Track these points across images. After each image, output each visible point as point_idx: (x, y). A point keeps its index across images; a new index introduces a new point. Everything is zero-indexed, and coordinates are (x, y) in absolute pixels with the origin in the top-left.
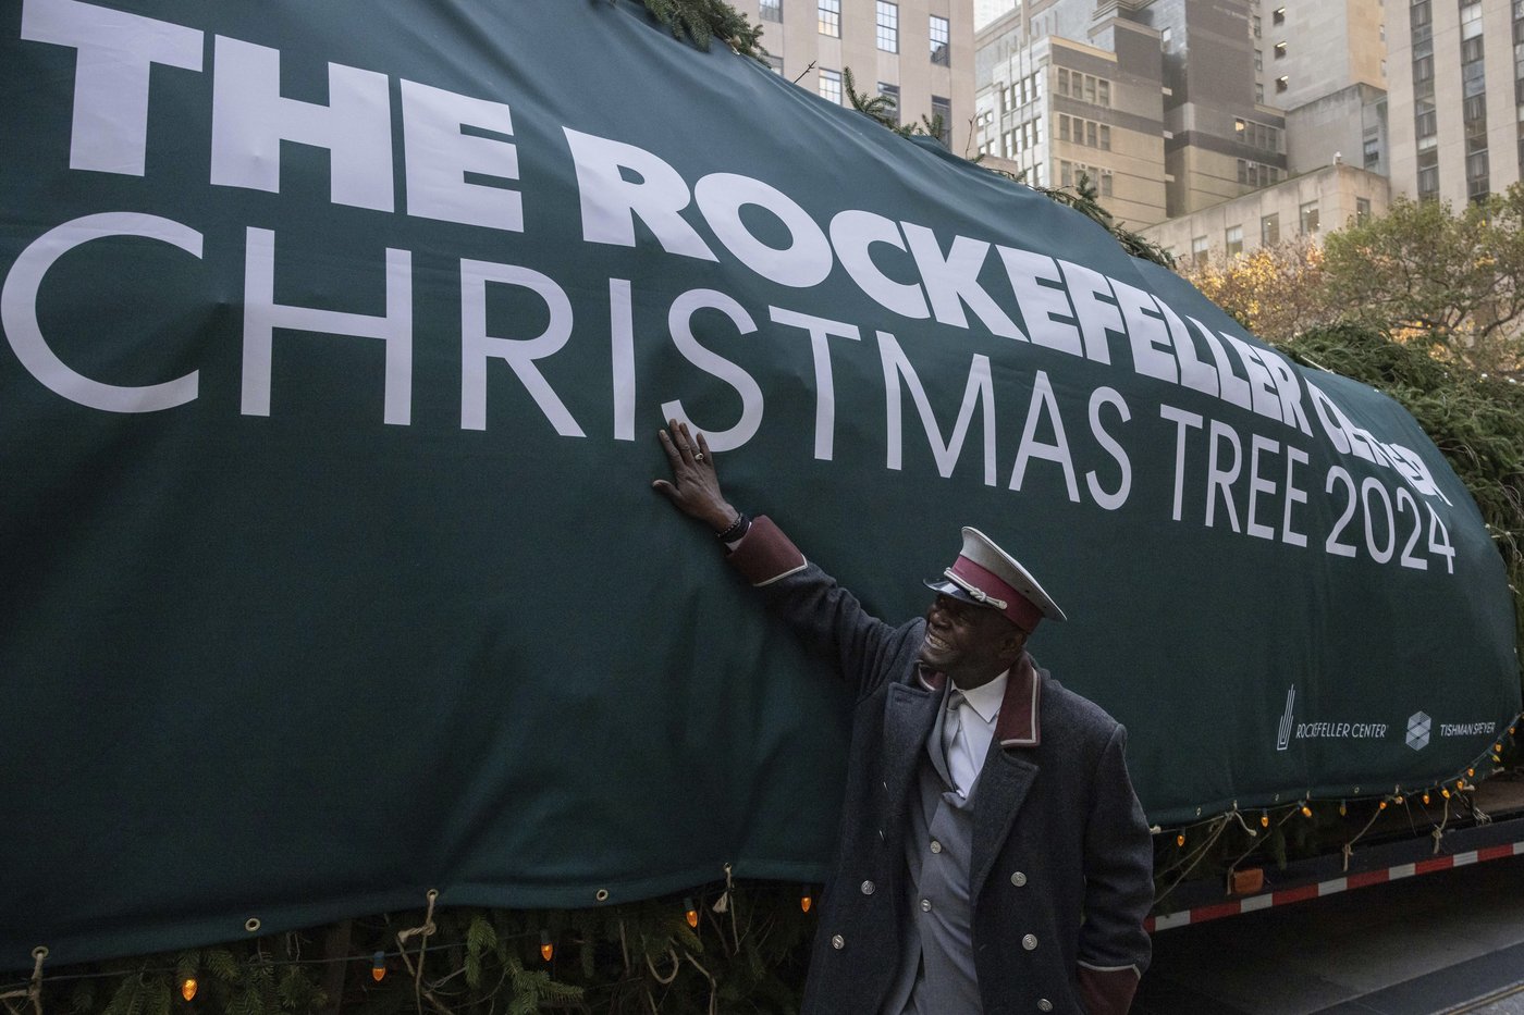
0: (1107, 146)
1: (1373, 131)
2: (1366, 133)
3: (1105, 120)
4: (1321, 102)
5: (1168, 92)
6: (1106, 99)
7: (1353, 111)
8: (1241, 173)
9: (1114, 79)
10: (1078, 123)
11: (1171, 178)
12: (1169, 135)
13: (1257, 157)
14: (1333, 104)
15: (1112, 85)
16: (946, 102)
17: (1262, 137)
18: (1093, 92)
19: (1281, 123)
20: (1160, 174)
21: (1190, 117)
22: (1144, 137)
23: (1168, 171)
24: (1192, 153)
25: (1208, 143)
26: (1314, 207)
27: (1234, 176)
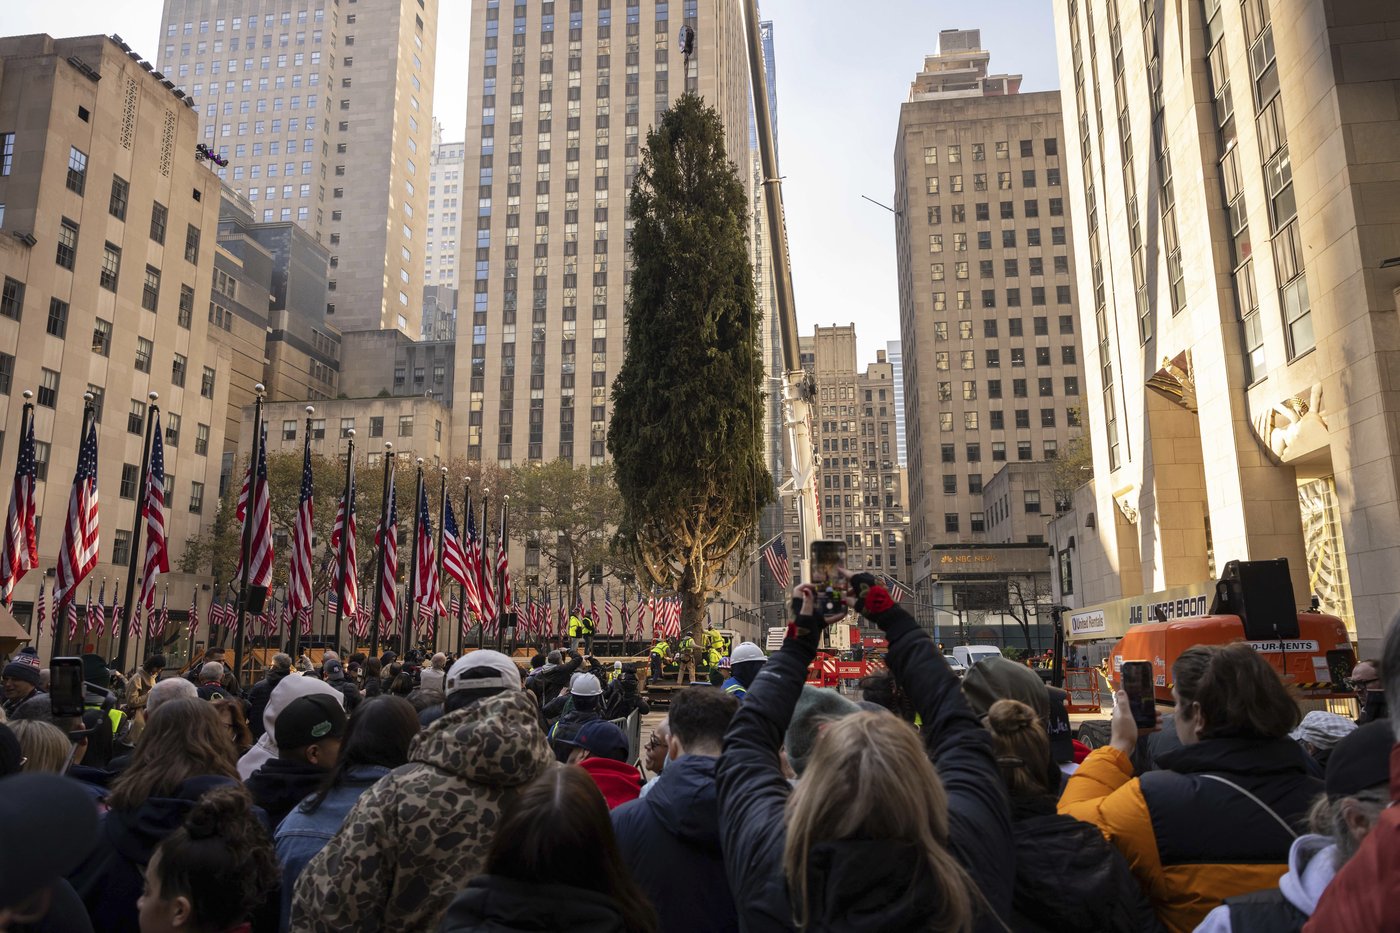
0: (228, 328)
1: (404, 363)
2: (397, 363)
3: (229, 308)
4: (367, 335)
5: (273, 299)
6: (232, 293)
7: (389, 346)
8: (312, 369)
9: (240, 280)
10: (220, 310)
11: (268, 362)
12: (270, 330)
13: (322, 360)
14: (376, 337)
15: (237, 282)
16: (191, 290)
17: (327, 347)
18: (224, 285)
19: (339, 339)
20: (260, 356)
21: (285, 320)
22: (254, 328)
23: (267, 356)
24: (283, 347)
25: (296, 343)
26: (410, 419)
27: (308, 370)
